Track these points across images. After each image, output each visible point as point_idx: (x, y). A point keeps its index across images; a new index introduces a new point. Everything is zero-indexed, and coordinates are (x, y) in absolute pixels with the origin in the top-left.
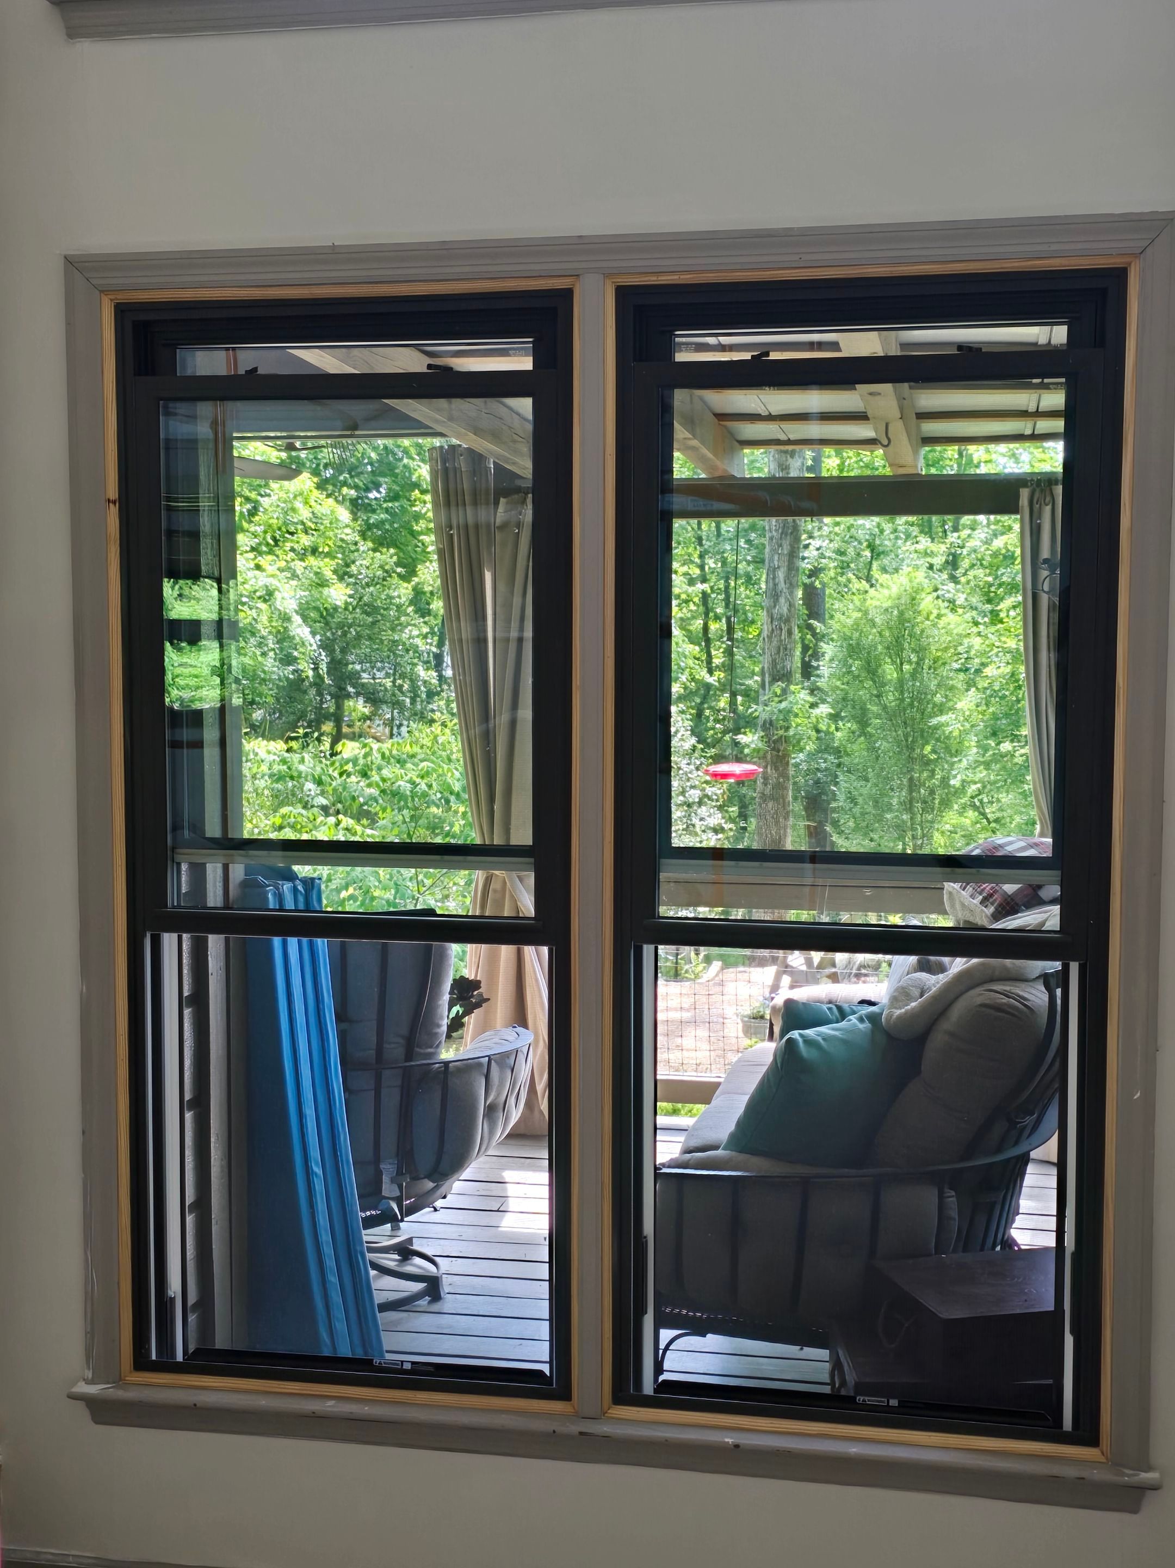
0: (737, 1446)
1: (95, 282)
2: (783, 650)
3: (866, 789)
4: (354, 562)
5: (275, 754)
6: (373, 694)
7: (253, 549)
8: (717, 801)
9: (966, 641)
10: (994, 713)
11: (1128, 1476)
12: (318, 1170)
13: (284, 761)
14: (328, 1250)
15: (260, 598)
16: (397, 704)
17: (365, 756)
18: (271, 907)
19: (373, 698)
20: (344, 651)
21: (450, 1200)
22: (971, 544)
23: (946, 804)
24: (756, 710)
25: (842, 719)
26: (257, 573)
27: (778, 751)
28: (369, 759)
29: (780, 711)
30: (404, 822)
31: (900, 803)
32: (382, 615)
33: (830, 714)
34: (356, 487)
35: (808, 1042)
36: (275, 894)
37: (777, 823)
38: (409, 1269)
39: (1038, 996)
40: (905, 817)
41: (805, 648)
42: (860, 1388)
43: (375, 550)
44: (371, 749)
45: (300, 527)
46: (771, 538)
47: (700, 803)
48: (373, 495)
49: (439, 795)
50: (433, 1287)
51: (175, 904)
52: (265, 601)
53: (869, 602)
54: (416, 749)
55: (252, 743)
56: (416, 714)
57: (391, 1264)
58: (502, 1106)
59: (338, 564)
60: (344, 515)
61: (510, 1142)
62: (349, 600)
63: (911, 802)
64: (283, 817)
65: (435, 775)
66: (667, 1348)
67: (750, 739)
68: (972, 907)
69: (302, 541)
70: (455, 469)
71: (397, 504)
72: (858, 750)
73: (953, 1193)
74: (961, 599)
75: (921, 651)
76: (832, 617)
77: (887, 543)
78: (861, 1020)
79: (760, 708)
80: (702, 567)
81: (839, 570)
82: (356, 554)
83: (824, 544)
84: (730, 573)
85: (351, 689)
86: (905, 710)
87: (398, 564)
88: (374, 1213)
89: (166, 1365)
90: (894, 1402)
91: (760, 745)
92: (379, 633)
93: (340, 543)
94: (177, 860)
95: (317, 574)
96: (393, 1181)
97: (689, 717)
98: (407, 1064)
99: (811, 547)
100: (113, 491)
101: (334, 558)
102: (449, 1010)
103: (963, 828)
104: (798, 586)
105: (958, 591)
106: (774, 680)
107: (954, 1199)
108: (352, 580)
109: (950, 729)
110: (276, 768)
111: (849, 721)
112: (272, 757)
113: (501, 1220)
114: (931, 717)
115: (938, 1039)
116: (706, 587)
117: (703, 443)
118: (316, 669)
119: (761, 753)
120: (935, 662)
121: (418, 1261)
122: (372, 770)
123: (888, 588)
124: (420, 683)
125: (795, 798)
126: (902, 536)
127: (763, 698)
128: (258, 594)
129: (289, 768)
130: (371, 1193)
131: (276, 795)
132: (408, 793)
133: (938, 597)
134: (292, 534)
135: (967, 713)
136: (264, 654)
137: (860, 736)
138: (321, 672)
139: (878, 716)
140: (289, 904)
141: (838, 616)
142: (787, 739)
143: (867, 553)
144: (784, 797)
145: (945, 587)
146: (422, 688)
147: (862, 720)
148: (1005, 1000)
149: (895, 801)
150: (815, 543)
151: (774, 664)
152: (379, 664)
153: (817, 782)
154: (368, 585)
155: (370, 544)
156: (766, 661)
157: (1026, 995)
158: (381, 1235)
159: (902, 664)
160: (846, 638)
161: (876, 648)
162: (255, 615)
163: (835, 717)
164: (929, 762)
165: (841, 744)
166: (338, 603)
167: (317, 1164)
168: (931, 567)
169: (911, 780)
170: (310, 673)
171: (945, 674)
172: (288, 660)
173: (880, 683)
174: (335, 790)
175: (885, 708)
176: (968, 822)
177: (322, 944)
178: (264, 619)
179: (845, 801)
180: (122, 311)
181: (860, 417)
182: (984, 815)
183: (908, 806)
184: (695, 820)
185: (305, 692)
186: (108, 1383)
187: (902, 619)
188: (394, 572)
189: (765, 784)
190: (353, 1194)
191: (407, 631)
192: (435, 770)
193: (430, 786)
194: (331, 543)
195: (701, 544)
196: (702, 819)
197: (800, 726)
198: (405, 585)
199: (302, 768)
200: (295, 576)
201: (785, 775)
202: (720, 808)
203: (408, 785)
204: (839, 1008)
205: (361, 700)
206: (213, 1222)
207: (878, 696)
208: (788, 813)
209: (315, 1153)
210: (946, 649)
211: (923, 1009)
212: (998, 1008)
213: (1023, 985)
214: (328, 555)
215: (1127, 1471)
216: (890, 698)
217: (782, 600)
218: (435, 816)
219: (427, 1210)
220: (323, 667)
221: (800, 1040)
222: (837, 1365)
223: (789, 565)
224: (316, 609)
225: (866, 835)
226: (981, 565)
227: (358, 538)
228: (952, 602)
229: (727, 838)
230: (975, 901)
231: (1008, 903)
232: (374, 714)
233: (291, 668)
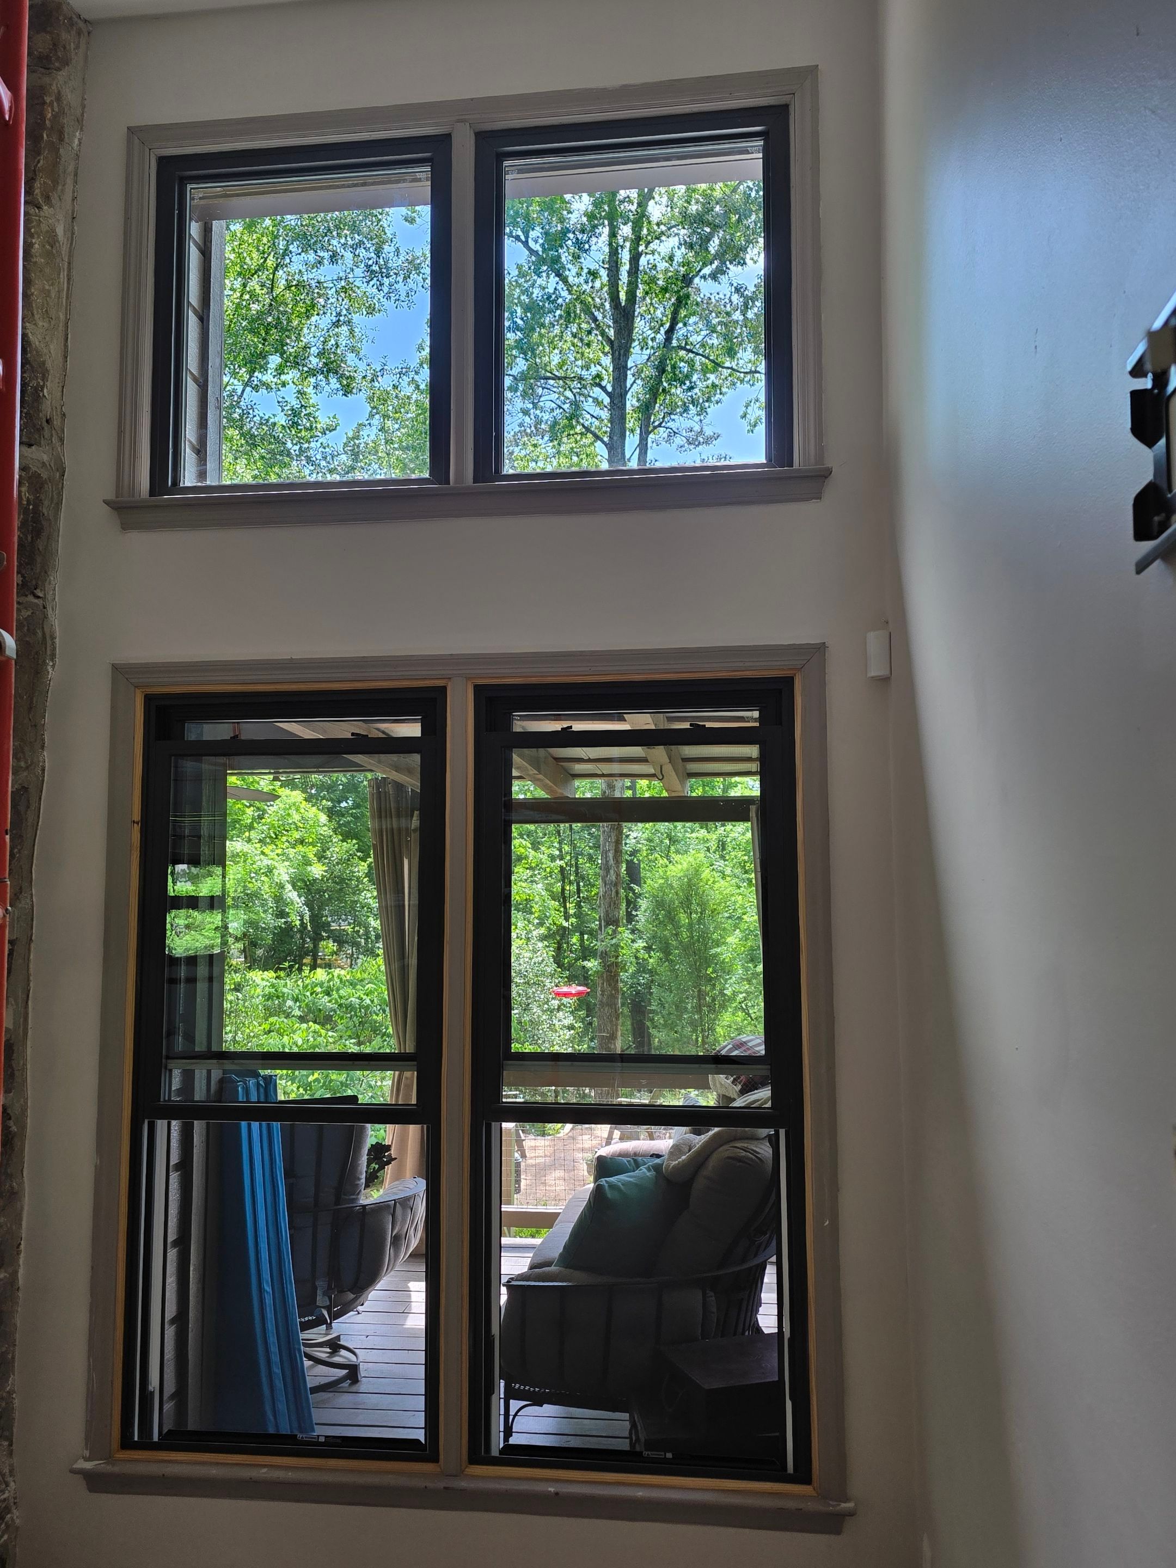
0: (557, 1494)
1: (133, 681)
2: (614, 904)
3: (669, 998)
4: (328, 849)
5: (268, 980)
6: (339, 937)
7: (260, 841)
8: (570, 1007)
9: (733, 899)
10: (751, 946)
11: (833, 1506)
12: (268, 1288)
13: (273, 986)
14: (274, 1349)
15: (263, 873)
16: (356, 944)
17: (329, 981)
18: (240, 1099)
19: (340, 939)
20: (320, 908)
21: (368, 1305)
22: (732, 835)
23: (723, 1007)
24: (598, 945)
25: (653, 950)
26: (262, 857)
27: (611, 972)
28: (331, 983)
29: (612, 945)
30: (355, 1026)
31: (692, 1007)
32: (347, 884)
33: (645, 947)
34: (332, 800)
35: (612, 1186)
36: (243, 1088)
37: (611, 1021)
38: (337, 1359)
39: (765, 1150)
40: (696, 1017)
41: (629, 903)
42: (650, 1445)
43: (343, 841)
44: (333, 976)
45: (292, 826)
46: (604, 832)
47: (559, 1009)
48: (344, 804)
49: (379, 1007)
50: (353, 1372)
51: (167, 1099)
52: (267, 876)
53: (668, 873)
54: (366, 976)
55: (251, 974)
56: (368, 951)
57: (323, 1356)
58: (404, 1236)
59: (318, 850)
60: (323, 818)
61: (411, 1259)
62: (324, 874)
63: (700, 1006)
64: (271, 1024)
65: (376, 993)
66: (516, 1415)
67: (592, 964)
68: (727, 1085)
69: (294, 836)
70: (385, 792)
71: (359, 811)
72: (663, 969)
73: (712, 1294)
74: (728, 871)
75: (703, 905)
76: (645, 883)
77: (679, 834)
78: (649, 1169)
79: (599, 944)
80: (560, 850)
81: (649, 852)
82: (330, 844)
83: (639, 835)
84: (577, 855)
85: (324, 934)
86: (694, 944)
87: (358, 850)
88: (310, 1318)
89: (146, 1444)
90: (669, 1455)
91: (599, 968)
92: (344, 896)
93: (319, 836)
94: (169, 1067)
95: (303, 857)
96: (324, 1294)
97: (552, 949)
98: (335, 1207)
99: (631, 837)
100: (137, 816)
101: (314, 846)
102: (368, 1166)
103: (736, 1023)
104: (622, 863)
105: (726, 865)
106: (607, 924)
107: (713, 1298)
108: (327, 861)
109: (724, 956)
110: (267, 990)
111: (657, 952)
112: (265, 983)
113: (405, 1320)
114: (711, 949)
115: (700, 1184)
116: (562, 863)
117: (545, 776)
118: (302, 920)
119: (600, 974)
120: (712, 912)
121: (343, 1352)
122: (333, 991)
123: (681, 863)
124: (371, 929)
125: (623, 1005)
126: (689, 830)
127: (600, 937)
128: (262, 871)
129: (276, 991)
130: (307, 1304)
131: (266, 1008)
132: (357, 1006)
133: (713, 869)
134: (287, 831)
135: (734, 946)
136: (265, 912)
137: (665, 962)
138: (305, 921)
139: (677, 948)
140: (254, 1098)
141: (649, 881)
142: (617, 964)
143: (667, 841)
144: (615, 1004)
145: (718, 863)
146: (372, 933)
147: (666, 950)
148: (744, 1153)
149: (689, 1006)
150: (633, 835)
151: (607, 914)
152: (344, 917)
153: (638, 993)
154: (338, 864)
155: (340, 837)
156: (602, 912)
157: (757, 1150)
158: (317, 1334)
159: (691, 913)
160: (654, 897)
161: (674, 903)
162: (259, 885)
163: (648, 949)
164: (711, 979)
165: (653, 967)
166: (317, 876)
167: (267, 1282)
168: (708, 850)
169: (699, 991)
170: (298, 923)
171: (719, 920)
172: (281, 914)
173: (677, 925)
174: (307, 1005)
175: (681, 942)
176: (739, 1019)
177: (276, 1125)
178: (266, 887)
179: (657, 1006)
180: (149, 699)
181: (643, 760)
182: (749, 1015)
183: (698, 1009)
184: (555, 1022)
185: (292, 937)
186: (101, 1460)
187: (690, 884)
188: (356, 855)
189: (602, 995)
190: (293, 1306)
191: (363, 894)
192: (376, 990)
193: (372, 1001)
194: (313, 836)
195: (559, 836)
196: (559, 1021)
197: (626, 954)
198: (363, 863)
199: (285, 990)
200: (288, 859)
201: (616, 988)
202: (572, 1012)
203: (357, 1000)
204: (635, 1161)
205: (331, 941)
206: (190, 1330)
207: (677, 935)
208: (618, 1015)
209: (266, 1275)
210: (719, 904)
211: (691, 1160)
212: (740, 1159)
213: (756, 1142)
214: (310, 844)
215: (831, 1502)
216: (685, 934)
217: (612, 872)
218: (376, 1022)
219: (352, 1313)
220: (307, 918)
221: (606, 1185)
222: (633, 1425)
223: (615, 850)
224: (303, 881)
225: (672, 1029)
226: (740, 849)
227: (331, 833)
228: (723, 872)
229: (578, 1033)
230: (728, 1081)
231: (750, 1083)
232: (339, 950)
233: (283, 920)
